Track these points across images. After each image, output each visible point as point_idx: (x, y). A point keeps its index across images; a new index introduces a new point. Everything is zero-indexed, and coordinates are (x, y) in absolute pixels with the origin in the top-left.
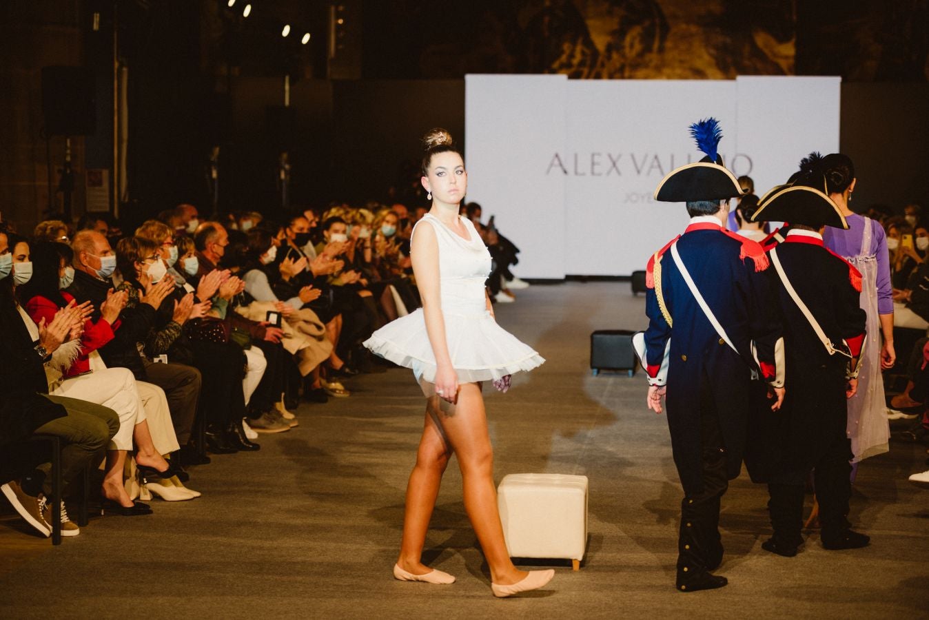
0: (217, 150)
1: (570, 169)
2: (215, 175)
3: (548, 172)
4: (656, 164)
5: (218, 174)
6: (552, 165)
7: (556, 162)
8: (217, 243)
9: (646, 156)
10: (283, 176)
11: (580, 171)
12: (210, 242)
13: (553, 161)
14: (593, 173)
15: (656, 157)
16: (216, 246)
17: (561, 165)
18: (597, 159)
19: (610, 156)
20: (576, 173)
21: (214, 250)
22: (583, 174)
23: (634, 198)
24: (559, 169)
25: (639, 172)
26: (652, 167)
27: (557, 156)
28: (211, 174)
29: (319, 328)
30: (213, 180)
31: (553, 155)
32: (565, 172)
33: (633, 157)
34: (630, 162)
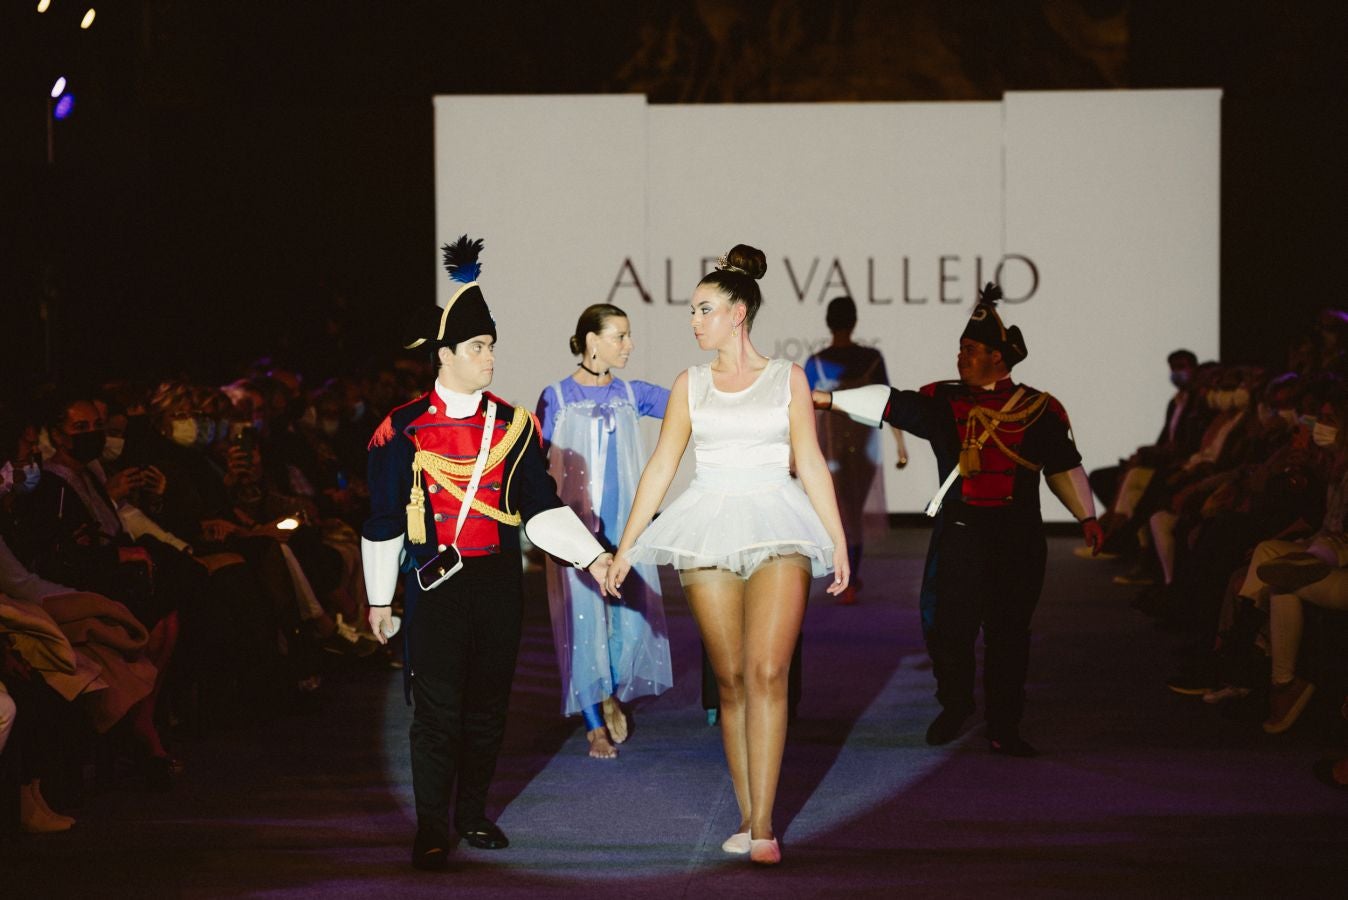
1: (657, 292)
4: (836, 277)
6: (618, 284)
7: (627, 277)
9: (816, 262)
10: (44, 313)
13: (621, 274)
15: (837, 264)
17: (637, 283)
24: (635, 291)
25: (801, 296)
26: (828, 284)
27: (628, 263)
29: (134, 634)
31: (621, 262)
32: (647, 298)
33: (787, 264)
34: (783, 276)
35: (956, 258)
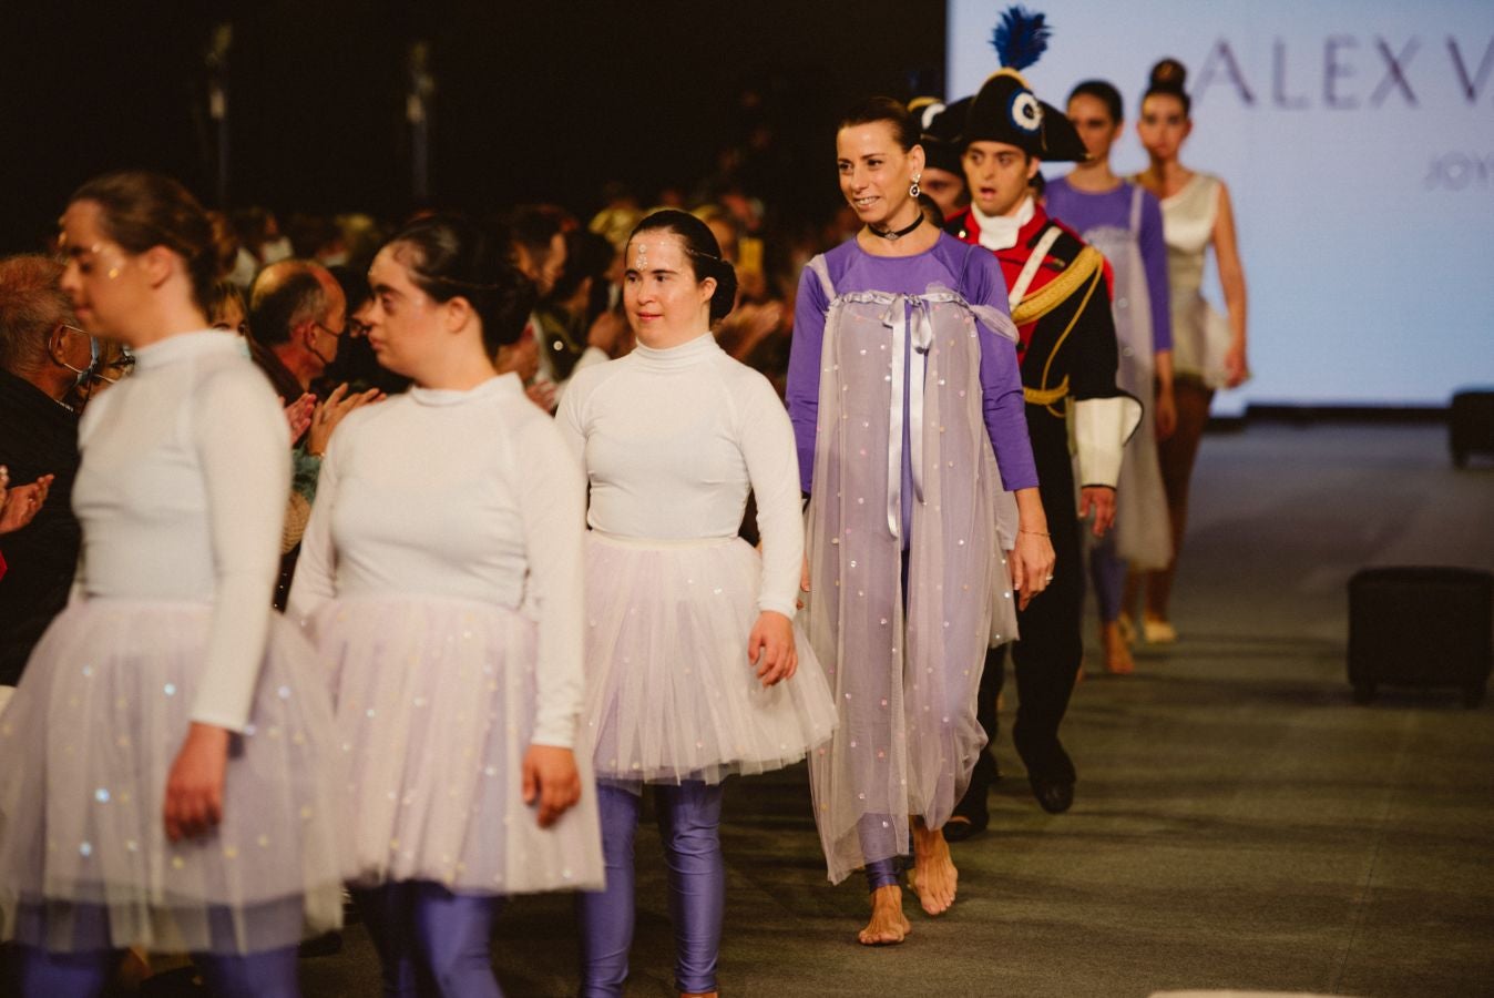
0: (224, 37)
2: (218, 106)
5: (231, 105)
6: (1207, 76)
7: (1221, 69)
8: (321, 324)
10: (415, 110)
11: (1292, 89)
12: (301, 323)
13: (1211, 63)
14: (1330, 98)
16: (317, 331)
18: (1342, 56)
19: (1384, 48)
20: (1280, 99)
21: (313, 343)
22: (1301, 103)
23: (1455, 172)
24: (1229, 87)
25: (1471, 93)
27: (1224, 47)
28: (207, 105)
30: (212, 123)
32: (1247, 97)
33: (1453, 47)
34: (1448, 65)
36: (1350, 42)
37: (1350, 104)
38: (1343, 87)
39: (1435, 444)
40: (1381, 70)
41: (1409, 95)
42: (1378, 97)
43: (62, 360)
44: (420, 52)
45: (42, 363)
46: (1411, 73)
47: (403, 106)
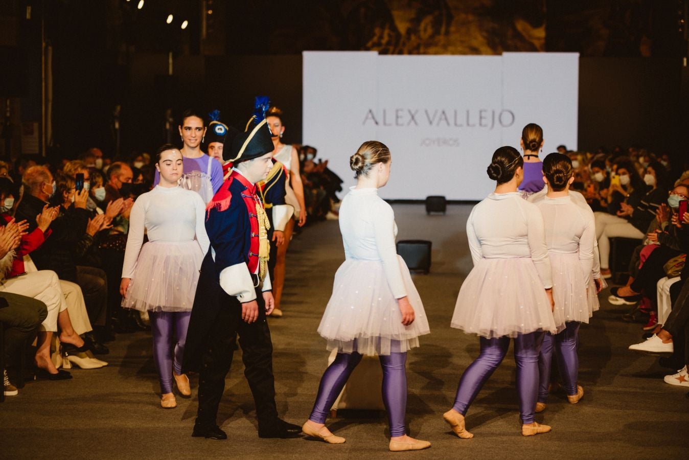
0: (119, 108)
1: (380, 121)
2: (117, 126)
3: (364, 123)
4: (443, 117)
5: (120, 125)
6: (367, 118)
7: (370, 116)
10: (168, 126)
15: (444, 112)
17: (373, 118)
19: (410, 111)
23: (427, 142)
26: (440, 119)
27: (370, 111)
28: (114, 125)
30: (115, 130)
31: (367, 110)
32: (377, 123)
33: (426, 112)
34: (425, 116)
35: (485, 111)
36: (402, 110)
37: (402, 125)
38: (400, 121)
39: (422, 209)
40: (409, 117)
41: (416, 123)
42: (409, 124)
43: (45, 192)
44: (169, 112)
45: (40, 193)
46: (416, 117)
47: (165, 125)
